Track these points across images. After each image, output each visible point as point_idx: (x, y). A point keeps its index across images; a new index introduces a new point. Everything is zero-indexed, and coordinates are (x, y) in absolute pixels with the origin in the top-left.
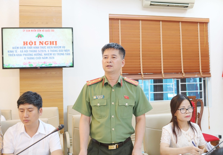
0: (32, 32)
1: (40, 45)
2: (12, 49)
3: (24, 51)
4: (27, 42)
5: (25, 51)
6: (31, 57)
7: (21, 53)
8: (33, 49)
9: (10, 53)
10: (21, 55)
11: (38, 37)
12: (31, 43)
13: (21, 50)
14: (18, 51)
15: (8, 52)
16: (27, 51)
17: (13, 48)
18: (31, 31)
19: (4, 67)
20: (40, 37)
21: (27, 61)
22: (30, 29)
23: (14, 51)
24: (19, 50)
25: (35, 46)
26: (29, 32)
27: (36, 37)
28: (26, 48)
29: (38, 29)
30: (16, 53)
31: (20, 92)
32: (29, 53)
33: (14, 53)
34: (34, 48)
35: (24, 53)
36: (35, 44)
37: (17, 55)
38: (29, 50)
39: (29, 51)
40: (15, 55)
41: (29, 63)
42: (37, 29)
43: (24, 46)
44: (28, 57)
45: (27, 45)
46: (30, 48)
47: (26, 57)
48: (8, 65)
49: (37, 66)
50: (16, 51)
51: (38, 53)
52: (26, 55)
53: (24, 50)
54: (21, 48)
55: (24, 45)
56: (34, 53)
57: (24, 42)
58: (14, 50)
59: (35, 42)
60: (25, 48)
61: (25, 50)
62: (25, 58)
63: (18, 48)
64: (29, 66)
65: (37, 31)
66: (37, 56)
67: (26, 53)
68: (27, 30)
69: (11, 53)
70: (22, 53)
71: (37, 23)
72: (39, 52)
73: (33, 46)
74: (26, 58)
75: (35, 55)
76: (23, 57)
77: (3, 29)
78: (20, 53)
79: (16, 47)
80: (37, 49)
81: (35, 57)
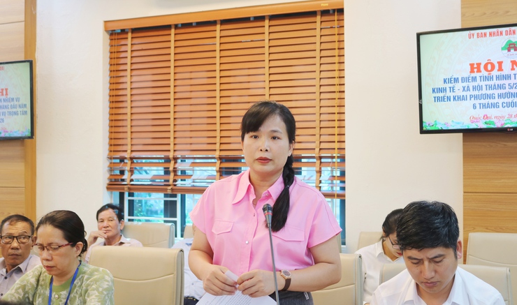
0: (493, 38)
1: (513, 69)
2: (441, 85)
3: (471, 88)
4: (479, 65)
5: (474, 88)
6: (491, 101)
7: (465, 93)
8: (495, 82)
9: (437, 95)
10: (464, 98)
11: (509, 50)
12: (489, 66)
13: (465, 84)
14: (456, 89)
15: (434, 91)
16: (480, 88)
17: (445, 81)
18: (490, 34)
19: (424, 129)
20: (512, 50)
21: (480, 112)
22: (488, 31)
23: (448, 90)
24: (459, 86)
25: (499, 73)
26: (484, 39)
27: (502, 49)
28: (478, 79)
29: (508, 29)
30: (452, 95)
31: (464, 192)
32: (484, 91)
33: (448, 94)
34: (498, 78)
35: (472, 93)
36: (500, 69)
37: (454, 98)
38: (483, 83)
39: (484, 87)
40: (449, 99)
41: (486, 117)
42: (504, 30)
43: (473, 75)
44: (482, 101)
45: (479, 71)
46: (486, 78)
47: (477, 102)
48: (433, 123)
49: (506, 126)
50: (452, 89)
51: (507, 90)
52: (476, 97)
53: (471, 84)
54: (464, 80)
55: (472, 71)
56: (497, 92)
57: (472, 65)
58: (448, 86)
59: (500, 63)
60: (474, 79)
61: (475, 84)
62: (474, 107)
63: (456, 80)
64: (485, 126)
65: (504, 33)
66: (506, 100)
67: (476, 93)
68: (478, 34)
69: (441, 95)
70: (468, 94)
71: (508, 12)
72: (511, 88)
73: (495, 73)
74: (478, 106)
75: (500, 96)
76: (468, 103)
77: (421, 37)
78: (461, 93)
79: (453, 79)
80: (506, 82)
81: (502, 100)
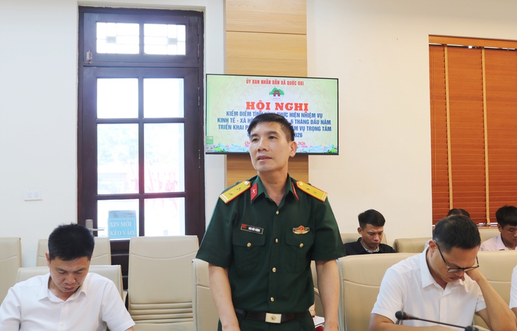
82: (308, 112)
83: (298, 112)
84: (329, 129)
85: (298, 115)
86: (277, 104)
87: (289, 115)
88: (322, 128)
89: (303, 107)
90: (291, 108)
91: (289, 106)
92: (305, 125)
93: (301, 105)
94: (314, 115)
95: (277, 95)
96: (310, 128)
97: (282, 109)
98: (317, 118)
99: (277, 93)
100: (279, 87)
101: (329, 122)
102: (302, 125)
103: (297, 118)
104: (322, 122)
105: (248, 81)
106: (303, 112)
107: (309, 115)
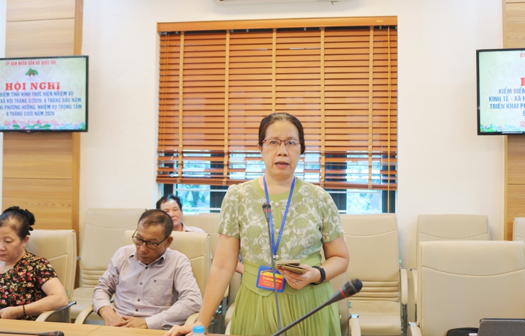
82: (60, 90)
83: (51, 90)
84: (80, 106)
85: (51, 94)
86: (32, 84)
87: (42, 94)
88: (72, 106)
89: (56, 86)
90: (45, 87)
91: (43, 85)
92: (57, 104)
93: (53, 83)
94: (65, 93)
95: (32, 76)
96: (62, 107)
97: (36, 88)
98: (68, 96)
99: (32, 73)
100: (34, 67)
101: (80, 100)
102: (54, 104)
103: (50, 97)
104: (73, 100)
105: (7, 64)
106: (55, 90)
107: (61, 94)
